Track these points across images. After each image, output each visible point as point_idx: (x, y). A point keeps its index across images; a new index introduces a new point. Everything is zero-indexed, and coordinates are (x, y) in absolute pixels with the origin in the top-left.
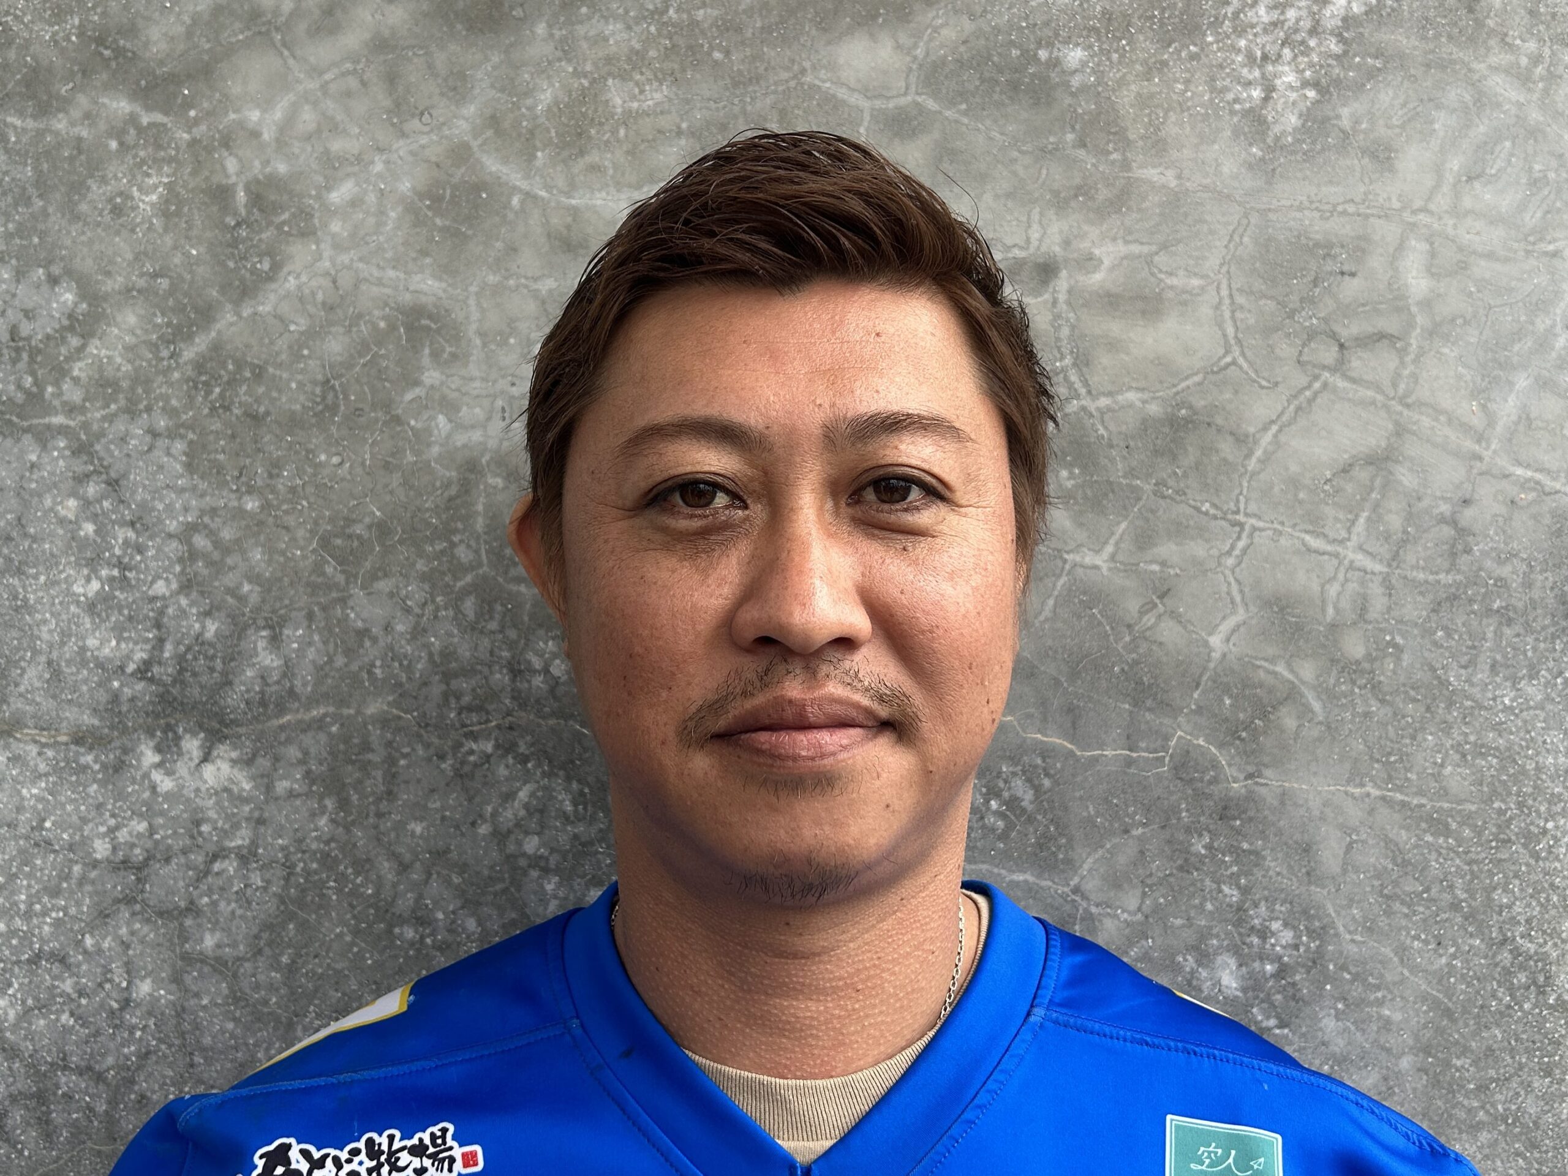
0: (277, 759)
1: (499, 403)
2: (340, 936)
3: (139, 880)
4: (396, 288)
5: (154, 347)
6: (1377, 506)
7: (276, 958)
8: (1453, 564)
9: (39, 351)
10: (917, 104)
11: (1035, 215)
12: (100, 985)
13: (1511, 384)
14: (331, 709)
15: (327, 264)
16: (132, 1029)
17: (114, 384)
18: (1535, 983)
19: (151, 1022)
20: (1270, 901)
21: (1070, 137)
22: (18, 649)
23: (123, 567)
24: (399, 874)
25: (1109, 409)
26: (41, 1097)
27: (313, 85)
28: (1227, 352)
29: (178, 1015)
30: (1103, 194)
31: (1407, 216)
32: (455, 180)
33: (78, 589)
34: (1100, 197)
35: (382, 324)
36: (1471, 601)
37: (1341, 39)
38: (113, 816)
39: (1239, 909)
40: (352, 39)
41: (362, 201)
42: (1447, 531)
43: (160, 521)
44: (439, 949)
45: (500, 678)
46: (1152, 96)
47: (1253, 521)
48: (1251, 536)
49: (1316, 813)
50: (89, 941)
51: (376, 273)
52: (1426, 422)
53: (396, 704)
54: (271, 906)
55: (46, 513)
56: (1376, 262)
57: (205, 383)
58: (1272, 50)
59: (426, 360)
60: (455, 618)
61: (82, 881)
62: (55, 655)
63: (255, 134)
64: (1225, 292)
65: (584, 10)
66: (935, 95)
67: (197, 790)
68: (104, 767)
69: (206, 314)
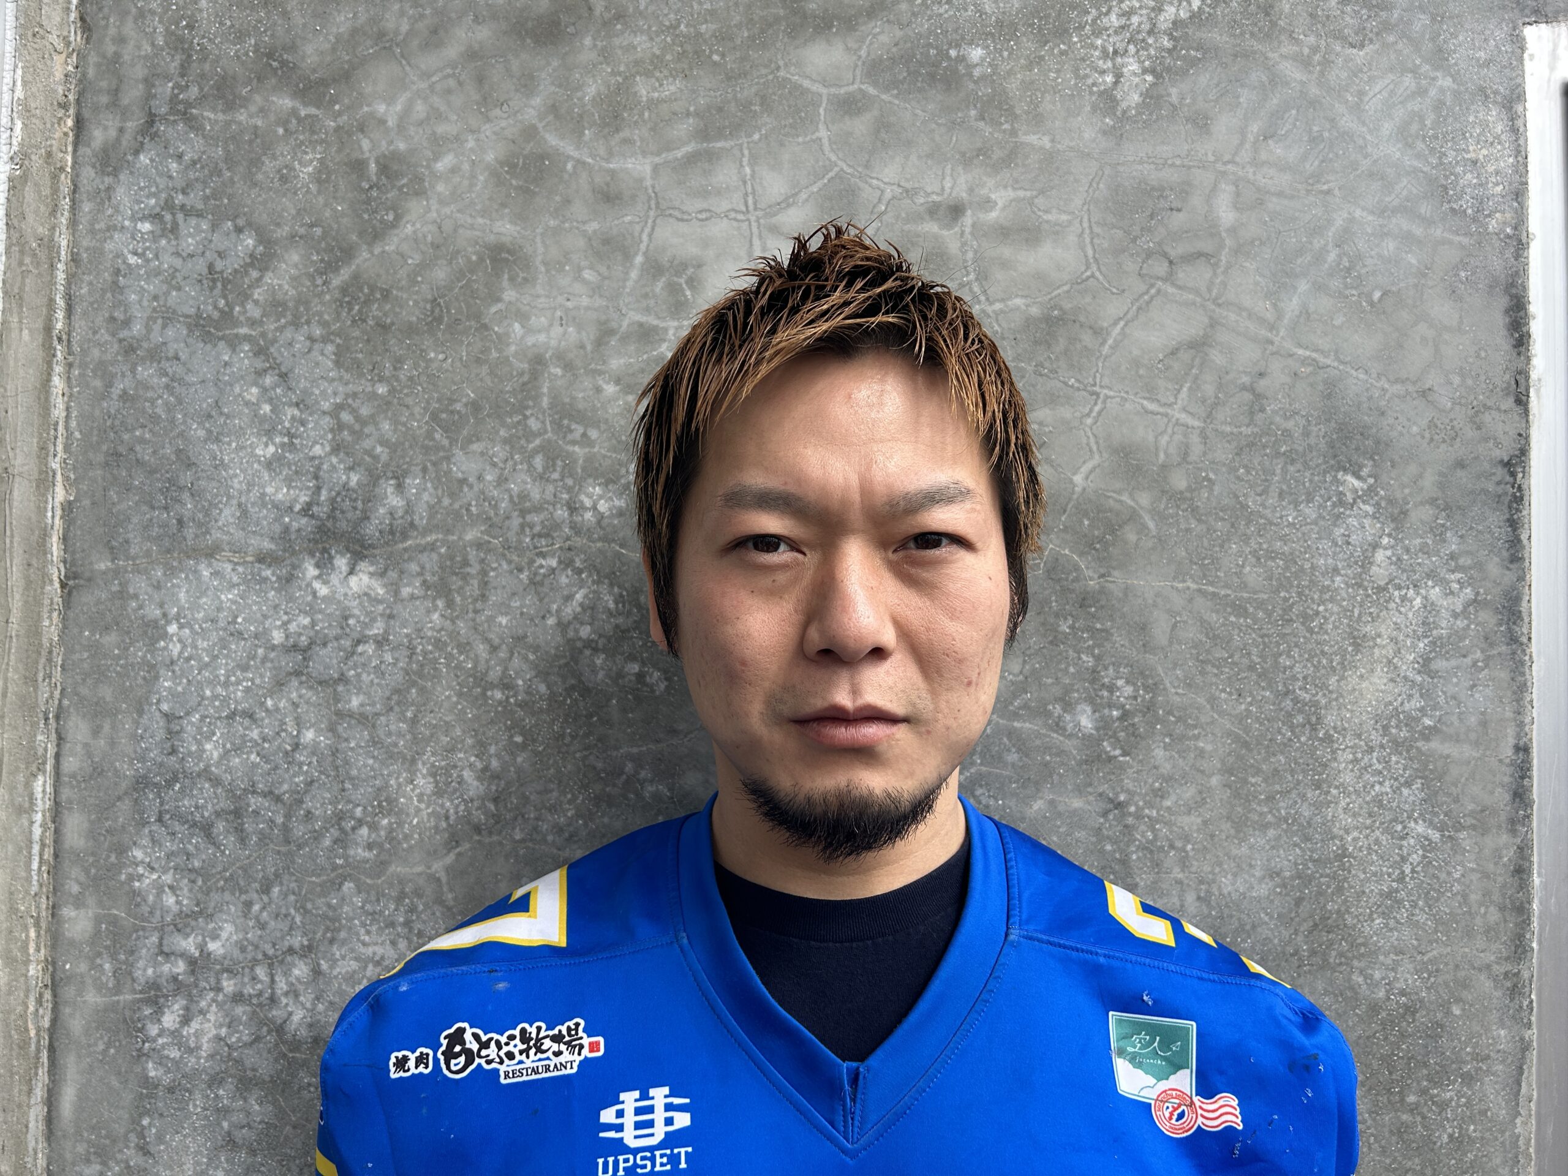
0: (402, 572)
1: (558, 313)
2: (448, 697)
3: (304, 659)
4: (484, 231)
5: (312, 278)
6: (1196, 378)
7: (403, 713)
8: (1252, 420)
9: (229, 281)
10: (860, 90)
11: (948, 171)
12: (278, 733)
13: (1295, 288)
14: (440, 536)
15: (435, 215)
16: (301, 764)
17: (283, 304)
18: (1309, 722)
19: (314, 759)
20: (1117, 665)
21: (973, 113)
22: (217, 495)
23: (291, 436)
24: (490, 653)
25: (1002, 311)
26: (237, 813)
27: (423, 85)
28: (1088, 268)
29: (333, 754)
30: (997, 154)
31: (1219, 166)
32: (525, 152)
33: (259, 452)
34: (995, 157)
35: (474, 258)
36: (1264, 447)
37: (1172, 37)
38: (286, 613)
39: (1094, 671)
40: (452, 52)
41: (460, 169)
42: (1247, 396)
43: (317, 402)
44: (520, 706)
45: (561, 513)
46: (1032, 82)
47: (1106, 391)
48: (1104, 402)
49: (1150, 601)
50: (269, 703)
51: (469, 220)
52: (1233, 317)
53: (486, 532)
54: (399, 677)
55: (236, 398)
56: (1196, 200)
57: (348, 303)
58: (1121, 46)
59: (505, 283)
60: (528, 471)
61: (264, 660)
62: (243, 499)
63: (382, 122)
64: (1086, 225)
65: (619, 27)
66: (875, 84)
67: (346, 595)
68: (279, 578)
69: (348, 253)
